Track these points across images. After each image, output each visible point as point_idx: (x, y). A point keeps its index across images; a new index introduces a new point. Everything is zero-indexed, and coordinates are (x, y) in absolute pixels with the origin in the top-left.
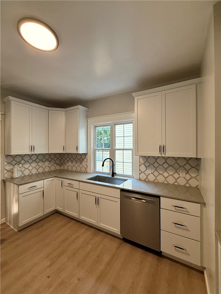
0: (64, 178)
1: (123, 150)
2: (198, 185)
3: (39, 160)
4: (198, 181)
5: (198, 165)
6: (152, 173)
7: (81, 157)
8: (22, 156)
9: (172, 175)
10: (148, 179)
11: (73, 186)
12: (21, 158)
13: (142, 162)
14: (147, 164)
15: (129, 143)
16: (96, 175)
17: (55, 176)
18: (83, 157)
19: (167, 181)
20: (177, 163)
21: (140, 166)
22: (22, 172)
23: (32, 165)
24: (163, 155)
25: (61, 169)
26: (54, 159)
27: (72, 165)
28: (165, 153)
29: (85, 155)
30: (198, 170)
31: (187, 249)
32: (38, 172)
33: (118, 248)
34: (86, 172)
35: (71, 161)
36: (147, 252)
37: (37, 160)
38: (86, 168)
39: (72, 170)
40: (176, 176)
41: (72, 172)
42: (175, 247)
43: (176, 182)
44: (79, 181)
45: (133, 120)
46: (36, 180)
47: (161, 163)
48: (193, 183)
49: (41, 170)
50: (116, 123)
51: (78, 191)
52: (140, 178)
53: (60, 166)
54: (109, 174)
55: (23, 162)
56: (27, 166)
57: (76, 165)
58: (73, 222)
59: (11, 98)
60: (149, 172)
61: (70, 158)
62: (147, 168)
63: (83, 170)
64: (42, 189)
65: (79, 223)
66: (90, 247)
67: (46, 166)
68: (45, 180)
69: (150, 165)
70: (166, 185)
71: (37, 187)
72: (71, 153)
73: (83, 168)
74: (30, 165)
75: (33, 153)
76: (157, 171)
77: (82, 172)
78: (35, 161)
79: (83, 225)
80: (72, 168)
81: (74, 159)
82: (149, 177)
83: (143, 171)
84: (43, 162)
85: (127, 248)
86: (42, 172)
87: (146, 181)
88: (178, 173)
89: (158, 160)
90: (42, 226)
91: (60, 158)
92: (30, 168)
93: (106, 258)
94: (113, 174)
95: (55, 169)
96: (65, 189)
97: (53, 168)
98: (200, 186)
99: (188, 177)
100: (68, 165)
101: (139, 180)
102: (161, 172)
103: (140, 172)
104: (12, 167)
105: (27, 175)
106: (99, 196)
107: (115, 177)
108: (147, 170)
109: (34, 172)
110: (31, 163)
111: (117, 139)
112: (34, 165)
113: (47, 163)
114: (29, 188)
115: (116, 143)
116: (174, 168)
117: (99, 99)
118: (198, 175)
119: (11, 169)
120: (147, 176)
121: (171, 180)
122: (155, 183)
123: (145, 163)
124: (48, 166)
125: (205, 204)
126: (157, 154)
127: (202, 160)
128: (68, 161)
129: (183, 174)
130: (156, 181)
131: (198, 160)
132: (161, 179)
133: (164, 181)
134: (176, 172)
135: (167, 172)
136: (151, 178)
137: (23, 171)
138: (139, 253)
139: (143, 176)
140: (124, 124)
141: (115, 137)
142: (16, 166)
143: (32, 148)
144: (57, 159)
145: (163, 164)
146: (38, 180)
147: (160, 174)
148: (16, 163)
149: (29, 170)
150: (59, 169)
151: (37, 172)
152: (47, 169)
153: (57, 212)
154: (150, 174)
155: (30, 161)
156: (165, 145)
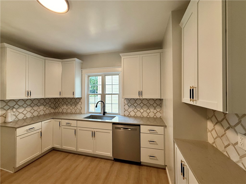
0: (61, 119)
1: (112, 94)
2: (161, 116)
3: (34, 105)
4: (161, 113)
5: (161, 103)
6: (133, 110)
7: (76, 101)
8: (16, 101)
9: (146, 111)
10: (130, 115)
11: (71, 125)
12: (15, 103)
13: (126, 103)
14: (129, 105)
15: (116, 90)
16: (89, 115)
17: (52, 118)
18: (78, 101)
19: (142, 115)
20: (149, 103)
21: (124, 106)
22: (16, 117)
23: (26, 109)
24: (141, 98)
25: (56, 112)
26: (49, 103)
27: (67, 108)
28: (142, 96)
29: (80, 99)
30: (161, 107)
31: (156, 157)
32: (33, 115)
33: (111, 167)
34: (80, 113)
35: (66, 105)
36: (132, 165)
37: (32, 105)
38: (81, 110)
39: (67, 112)
40: (148, 111)
41: (67, 114)
42: (150, 156)
43: (148, 115)
44: (77, 120)
45: (119, 72)
46: (31, 123)
47: (139, 103)
48: (158, 115)
49: (36, 114)
50: (106, 74)
51: (76, 128)
52: (124, 114)
53: (54, 109)
54: (100, 113)
55: (16, 106)
56: (21, 110)
57: (71, 108)
58: (71, 155)
59: (6, 45)
60: (131, 109)
61: (65, 102)
62: (129, 107)
63: (78, 111)
64: (40, 130)
65: (77, 155)
66: (89, 170)
67: (42, 110)
68: (42, 122)
69: (131, 105)
70: (142, 118)
71: (35, 129)
72: (65, 98)
73: (78, 109)
74: (25, 109)
75: (29, 98)
76: (136, 109)
77: (77, 113)
78: (30, 105)
79: (81, 156)
80: (67, 111)
81: (69, 103)
82: (131, 114)
83: (126, 109)
84: (38, 106)
85: (118, 165)
86: (37, 116)
87: (129, 116)
88: (149, 109)
89: (137, 101)
90: (40, 163)
91: (55, 103)
92: (25, 112)
93: (103, 175)
94: (104, 113)
95: (50, 112)
96: (63, 128)
97: (47, 112)
98: (162, 117)
99: (155, 111)
100: (63, 108)
101: (124, 116)
102: (139, 110)
103: (125, 110)
104: (4, 112)
105: (22, 118)
106: (95, 130)
107: (106, 115)
108: (129, 108)
109: (29, 115)
110: (26, 107)
111: (106, 86)
112: (29, 109)
113: (42, 107)
114: (27, 130)
115: (106, 89)
116: (147, 106)
117: (92, 55)
118: (161, 110)
119: (4, 114)
120: (129, 113)
121: (145, 114)
122: (135, 117)
123: (128, 104)
124: (43, 110)
125: (166, 126)
126: (137, 97)
127: (164, 100)
128: (63, 105)
129: (152, 110)
130: (135, 116)
131: (161, 100)
132: (139, 114)
133: (141, 115)
134: (148, 109)
135: (142, 109)
136: (132, 114)
137: (17, 115)
138: (126, 167)
139: (127, 113)
140: (112, 75)
141: (105, 85)
142: (9, 111)
143: (29, 93)
144: (52, 103)
145: (140, 104)
146: (34, 122)
147: (138, 111)
148: (10, 108)
149: (24, 114)
150: (54, 112)
151: (31, 116)
152: (42, 113)
153: (54, 150)
154: (131, 111)
155: (25, 105)
156: (142, 91)
